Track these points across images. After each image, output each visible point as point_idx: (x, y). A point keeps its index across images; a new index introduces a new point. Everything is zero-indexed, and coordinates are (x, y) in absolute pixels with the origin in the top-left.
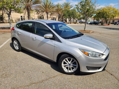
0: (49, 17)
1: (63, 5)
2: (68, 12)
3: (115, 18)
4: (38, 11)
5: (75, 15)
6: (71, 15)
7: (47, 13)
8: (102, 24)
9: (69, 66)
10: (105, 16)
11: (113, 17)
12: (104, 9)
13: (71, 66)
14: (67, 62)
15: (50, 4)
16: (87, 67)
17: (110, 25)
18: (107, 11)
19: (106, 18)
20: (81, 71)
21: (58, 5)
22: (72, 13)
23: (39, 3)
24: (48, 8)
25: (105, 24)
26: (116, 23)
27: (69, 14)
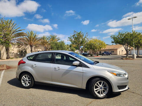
0: (33, 50)
1: (49, 38)
2: (56, 44)
3: (102, 49)
4: (19, 44)
5: (64, 47)
6: (60, 47)
7: (31, 46)
8: (91, 56)
9: (101, 89)
10: (93, 47)
11: (100, 48)
12: (91, 41)
13: (102, 89)
14: (99, 86)
15: (35, 37)
16: (118, 86)
17: (99, 56)
18: (94, 43)
19: (94, 50)
20: (113, 91)
21: (44, 38)
22: (61, 45)
23: (22, 36)
24: (33, 40)
25: (94, 55)
26: (103, 54)
27: (57, 47)
